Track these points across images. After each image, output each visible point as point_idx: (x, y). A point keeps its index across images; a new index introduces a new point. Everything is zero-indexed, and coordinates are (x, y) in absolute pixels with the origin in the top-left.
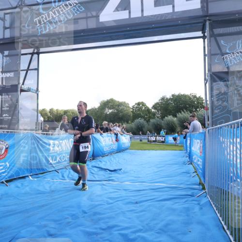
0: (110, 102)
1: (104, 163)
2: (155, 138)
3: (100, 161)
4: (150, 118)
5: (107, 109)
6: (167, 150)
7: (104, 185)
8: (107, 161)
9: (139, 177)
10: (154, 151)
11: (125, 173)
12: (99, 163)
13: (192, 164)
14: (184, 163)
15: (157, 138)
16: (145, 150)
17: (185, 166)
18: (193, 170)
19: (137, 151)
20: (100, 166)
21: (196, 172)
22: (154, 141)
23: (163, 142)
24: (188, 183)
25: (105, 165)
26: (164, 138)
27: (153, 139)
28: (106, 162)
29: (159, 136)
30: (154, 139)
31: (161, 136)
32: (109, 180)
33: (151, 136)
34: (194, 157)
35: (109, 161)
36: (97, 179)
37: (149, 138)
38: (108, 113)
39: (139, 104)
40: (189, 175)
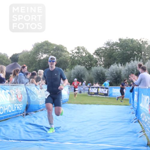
0: (44, 46)
1: (39, 119)
2: (97, 89)
3: (35, 117)
4: (91, 65)
5: (40, 53)
6: (110, 104)
7: (42, 145)
8: (43, 117)
9: (81, 137)
10: (96, 106)
11: (64, 131)
12: (34, 119)
13: (139, 122)
14: (130, 121)
15: (100, 89)
16: (85, 104)
17: (131, 124)
18: (141, 129)
19: (76, 105)
20: (35, 123)
21: (143, 131)
22: (95, 94)
23: (106, 95)
24: (135, 144)
25: (41, 121)
26: (107, 90)
27: (94, 90)
28: (42, 119)
29: (101, 88)
30: (96, 91)
31: (103, 88)
32: (47, 140)
33: (92, 88)
34: (141, 115)
35: (45, 117)
36: (34, 138)
37: (90, 89)
38: (42, 58)
39: (78, 49)
40: (135, 135)
